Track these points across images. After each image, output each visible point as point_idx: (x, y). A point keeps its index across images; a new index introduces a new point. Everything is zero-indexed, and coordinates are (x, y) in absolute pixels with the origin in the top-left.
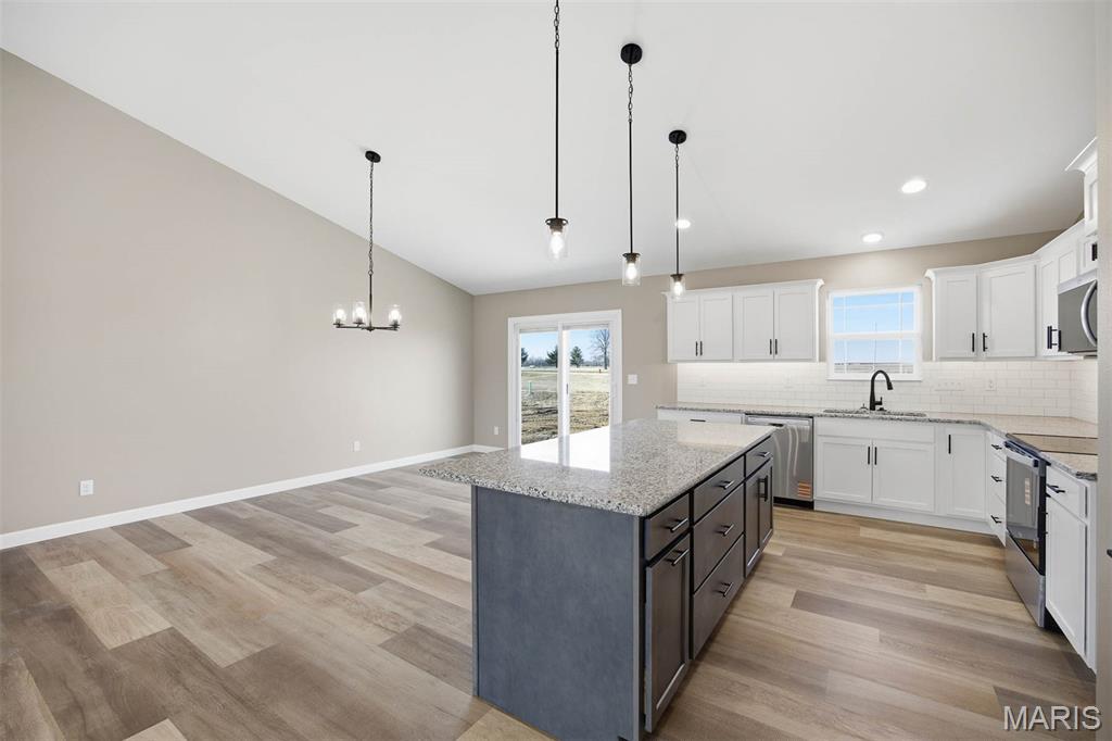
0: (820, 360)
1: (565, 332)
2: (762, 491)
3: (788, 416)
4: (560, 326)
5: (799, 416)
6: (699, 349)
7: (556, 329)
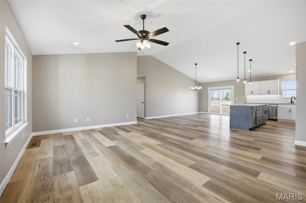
0: (280, 94)
1: (221, 90)
2: (266, 113)
3: (272, 104)
4: (220, 89)
5: (274, 104)
6: (252, 93)
7: (219, 89)
